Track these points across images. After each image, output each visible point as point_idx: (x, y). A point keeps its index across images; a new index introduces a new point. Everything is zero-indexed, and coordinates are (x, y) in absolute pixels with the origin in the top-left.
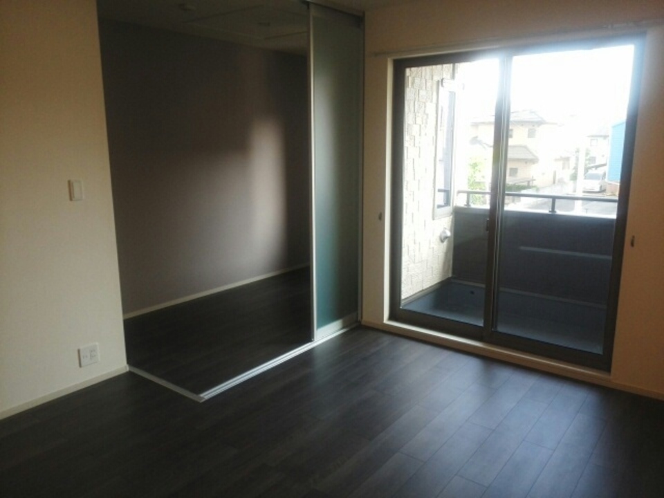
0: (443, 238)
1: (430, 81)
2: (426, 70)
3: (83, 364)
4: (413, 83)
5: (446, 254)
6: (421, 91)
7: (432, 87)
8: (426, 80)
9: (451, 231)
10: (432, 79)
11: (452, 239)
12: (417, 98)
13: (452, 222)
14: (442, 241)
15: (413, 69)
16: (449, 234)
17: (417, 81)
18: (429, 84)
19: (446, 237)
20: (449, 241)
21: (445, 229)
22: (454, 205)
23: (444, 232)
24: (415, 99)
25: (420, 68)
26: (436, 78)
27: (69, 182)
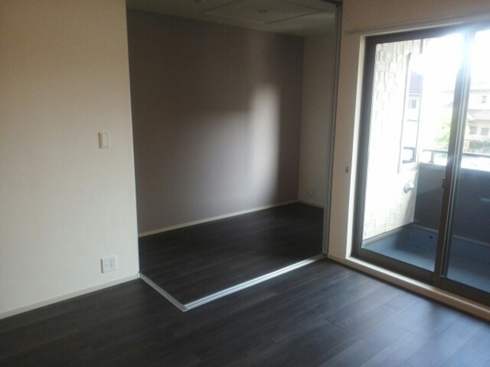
0: (406, 189)
1: (401, 55)
2: (397, 45)
3: (104, 270)
4: (384, 57)
5: (409, 203)
6: (391, 64)
7: (402, 60)
8: (397, 54)
9: (415, 184)
10: (403, 53)
11: (416, 191)
12: (387, 70)
13: (416, 176)
14: (406, 191)
15: (385, 45)
16: (412, 186)
17: (388, 55)
18: (400, 57)
19: (410, 189)
20: (412, 192)
21: (409, 181)
22: (419, 161)
23: (408, 184)
24: (386, 70)
25: (392, 44)
26: (406, 53)
27: (99, 134)
